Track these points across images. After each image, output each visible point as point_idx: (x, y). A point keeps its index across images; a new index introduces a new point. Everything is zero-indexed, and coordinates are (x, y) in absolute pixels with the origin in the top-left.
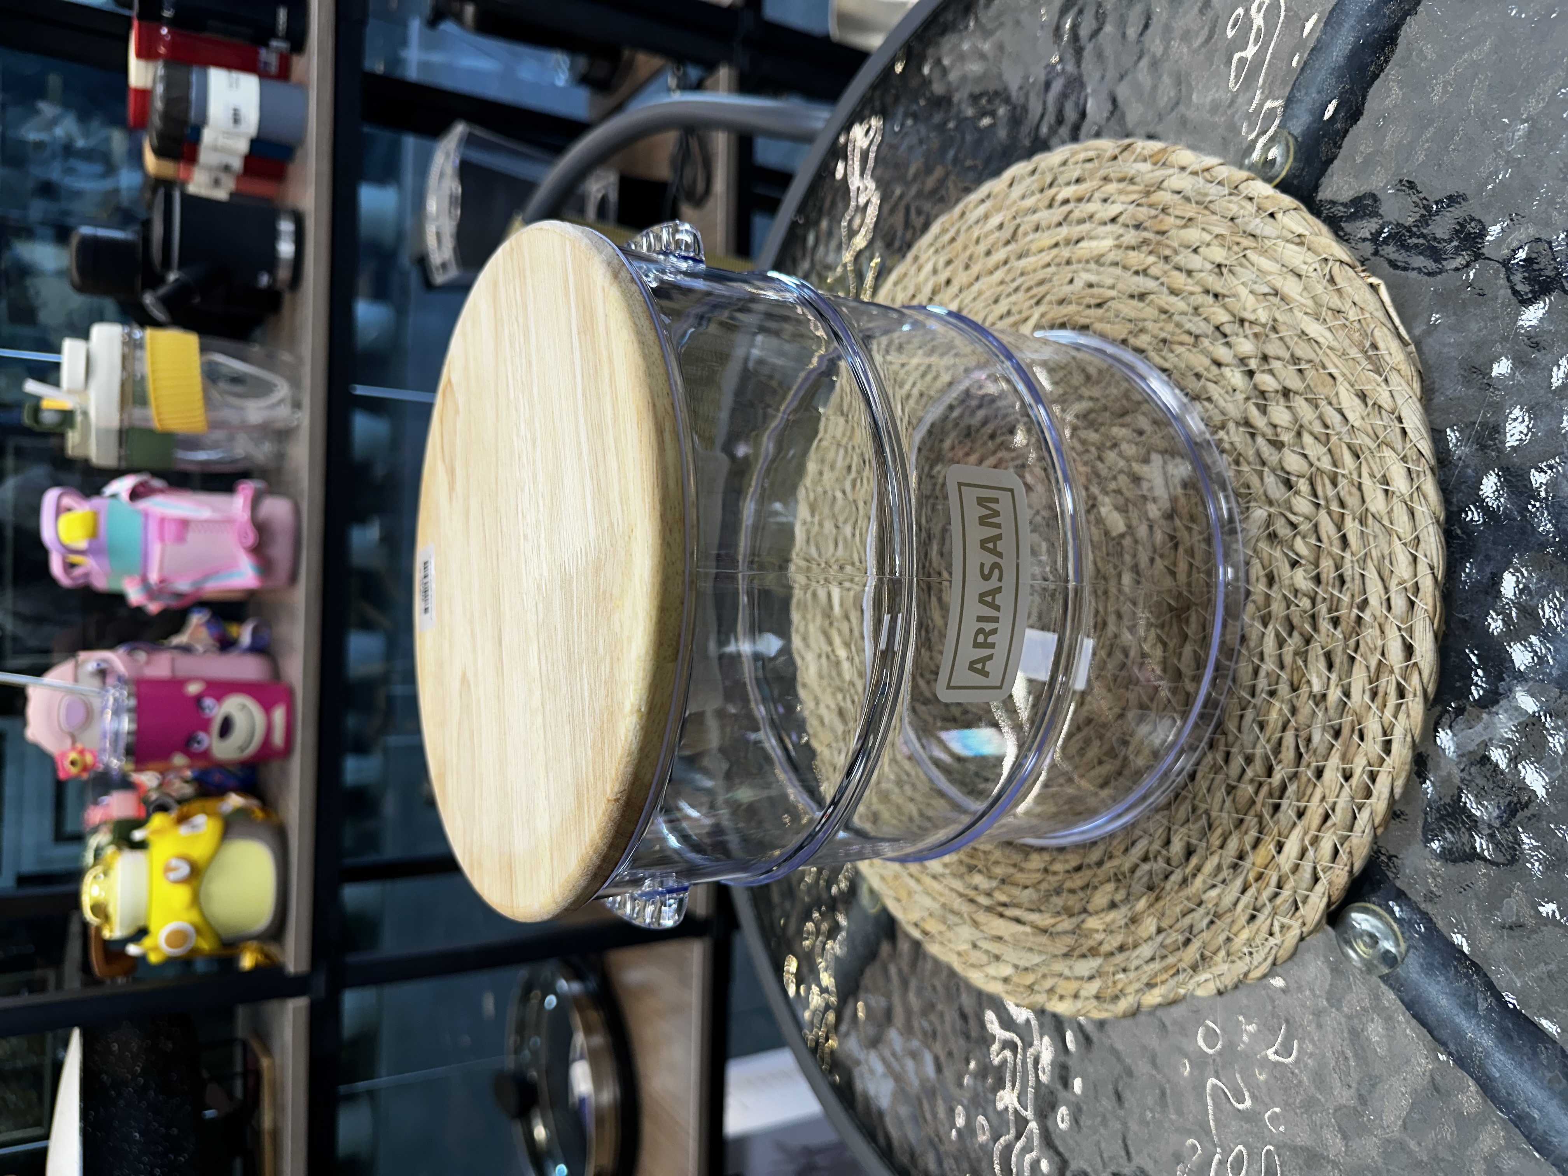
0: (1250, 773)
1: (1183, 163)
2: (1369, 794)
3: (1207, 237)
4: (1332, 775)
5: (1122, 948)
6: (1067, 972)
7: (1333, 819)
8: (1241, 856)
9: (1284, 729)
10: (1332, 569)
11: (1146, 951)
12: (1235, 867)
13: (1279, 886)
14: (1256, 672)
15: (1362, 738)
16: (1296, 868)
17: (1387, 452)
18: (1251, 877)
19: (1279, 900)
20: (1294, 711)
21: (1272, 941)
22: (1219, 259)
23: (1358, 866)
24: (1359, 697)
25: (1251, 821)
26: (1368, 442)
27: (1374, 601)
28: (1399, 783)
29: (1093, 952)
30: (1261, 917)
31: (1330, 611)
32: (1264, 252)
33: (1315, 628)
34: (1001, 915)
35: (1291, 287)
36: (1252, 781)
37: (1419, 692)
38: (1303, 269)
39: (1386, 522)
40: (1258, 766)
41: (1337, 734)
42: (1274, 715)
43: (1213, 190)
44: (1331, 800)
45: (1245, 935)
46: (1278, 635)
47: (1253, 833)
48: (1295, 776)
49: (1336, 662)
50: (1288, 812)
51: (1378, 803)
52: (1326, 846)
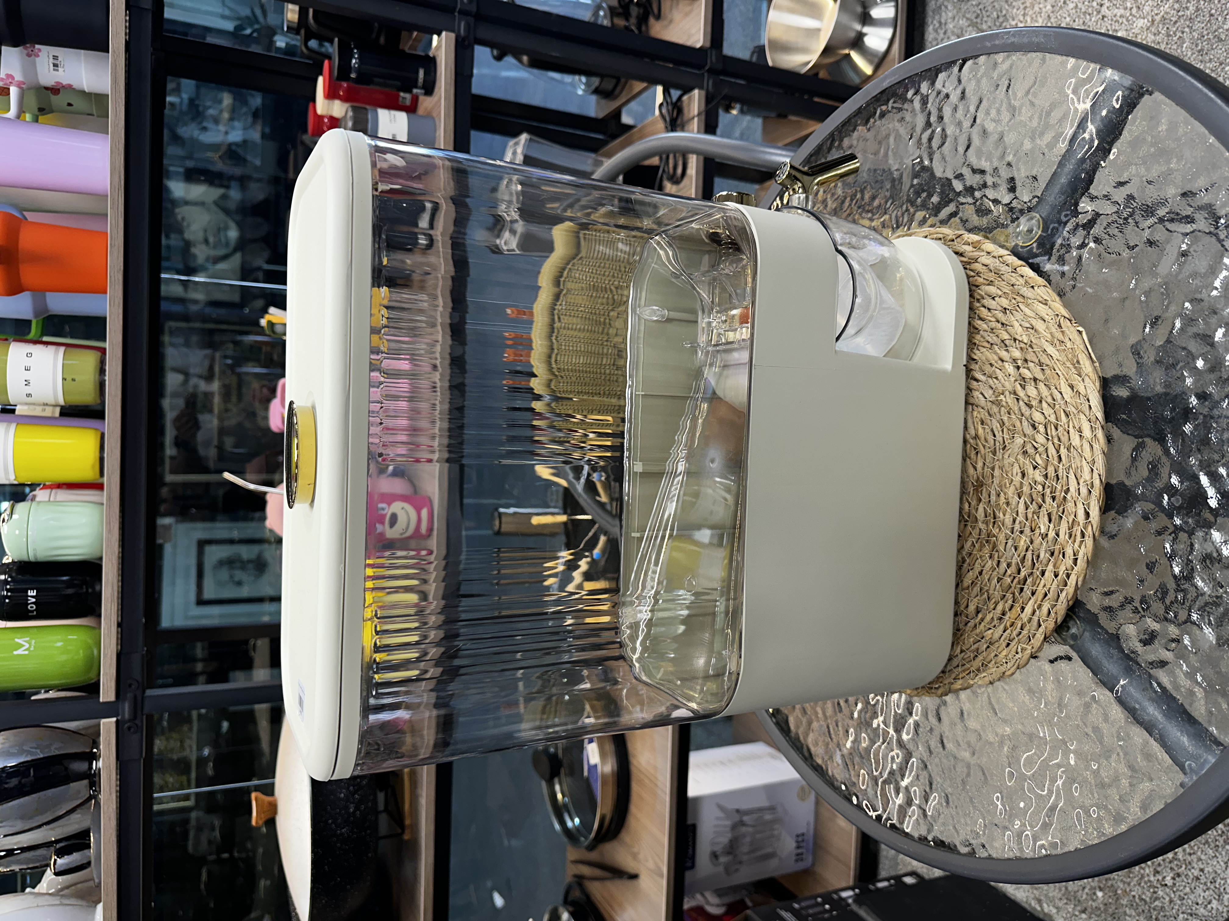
0: (1009, 572)
1: (989, 250)
2: (1066, 585)
3: (1000, 293)
4: (1049, 574)
7: (1049, 596)
8: (1004, 614)
9: (1027, 550)
10: (1053, 472)
12: (1000, 619)
13: (1022, 629)
14: (1014, 521)
15: (1064, 557)
16: (1030, 620)
17: (1082, 416)
18: (1008, 625)
19: (1021, 636)
20: (1032, 542)
21: (1018, 656)
22: (1005, 306)
23: (1059, 620)
24: (1063, 536)
25: (1009, 596)
26: (1073, 409)
27: (1072, 489)
28: (1080, 579)
30: (1013, 644)
31: (1051, 493)
32: (1028, 305)
33: (1044, 501)
35: (1040, 325)
36: (1010, 576)
37: (1091, 536)
38: (1047, 318)
39: (1080, 451)
40: (1013, 569)
41: (1052, 554)
42: (1022, 543)
43: (1004, 269)
44: (1048, 587)
45: (1004, 653)
46: (1025, 503)
47: (1010, 602)
48: (1031, 574)
49: (1053, 518)
50: (1027, 592)
51: (1070, 589)
52: (1045, 610)
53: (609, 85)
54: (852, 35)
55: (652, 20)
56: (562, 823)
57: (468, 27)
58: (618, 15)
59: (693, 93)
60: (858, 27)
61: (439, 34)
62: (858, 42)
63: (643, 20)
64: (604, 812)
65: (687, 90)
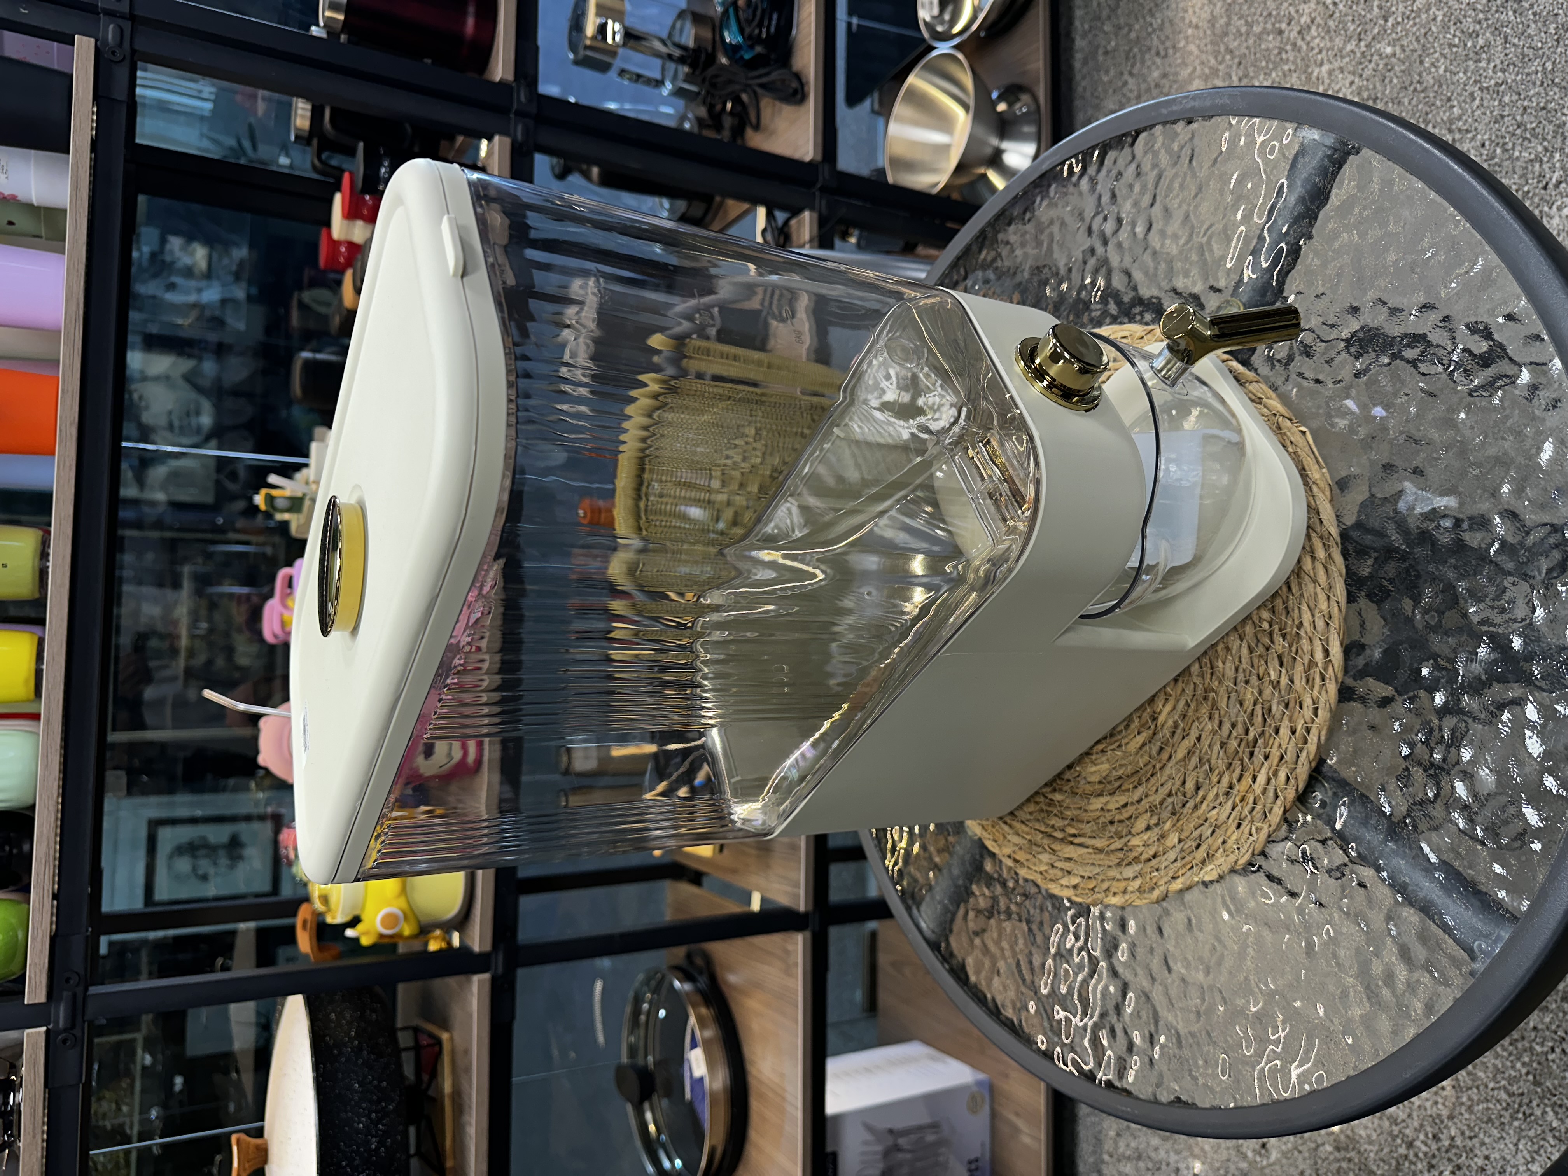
0: (1234, 734)
2: (1306, 742)
4: (1284, 731)
5: (1154, 856)
6: (1118, 876)
7: (1286, 758)
8: (1231, 787)
9: (1255, 704)
11: (1172, 855)
12: (1227, 794)
13: (1255, 803)
14: (1237, 670)
15: (1301, 707)
16: (1264, 791)
18: (1237, 800)
19: (1254, 813)
20: (1260, 693)
21: (1251, 839)
23: (1301, 787)
24: (1299, 683)
25: (1237, 763)
27: (1306, 624)
28: (1323, 733)
29: (1136, 860)
30: (1244, 824)
31: (1280, 630)
33: (1272, 642)
34: (1072, 843)
36: (1236, 738)
37: (1333, 678)
39: (1312, 574)
40: (1240, 729)
41: (1287, 706)
42: (1249, 696)
44: (1284, 747)
45: (1234, 837)
46: (1249, 646)
47: (1238, 771)
48: (1263, 733)
49: (1285, 660)
50: (1259, 756)
51: (1312, 747)
52: (1282, 776)
53: (698, 210)
54: (989, 151)
55: (749, 133)
56: (657, 1163)
57: (526, 132)
58: (708, 127)
59: (802, 216)
60: (994, 141)
61: (490, 139)
62: (995, 160)
63: (739, 131)
64: (714, 1142)
65: (795, 212)
